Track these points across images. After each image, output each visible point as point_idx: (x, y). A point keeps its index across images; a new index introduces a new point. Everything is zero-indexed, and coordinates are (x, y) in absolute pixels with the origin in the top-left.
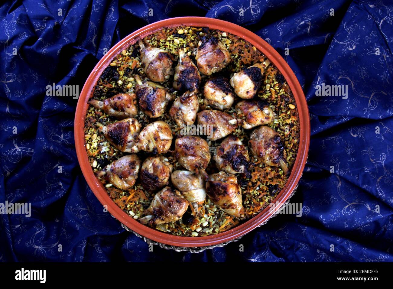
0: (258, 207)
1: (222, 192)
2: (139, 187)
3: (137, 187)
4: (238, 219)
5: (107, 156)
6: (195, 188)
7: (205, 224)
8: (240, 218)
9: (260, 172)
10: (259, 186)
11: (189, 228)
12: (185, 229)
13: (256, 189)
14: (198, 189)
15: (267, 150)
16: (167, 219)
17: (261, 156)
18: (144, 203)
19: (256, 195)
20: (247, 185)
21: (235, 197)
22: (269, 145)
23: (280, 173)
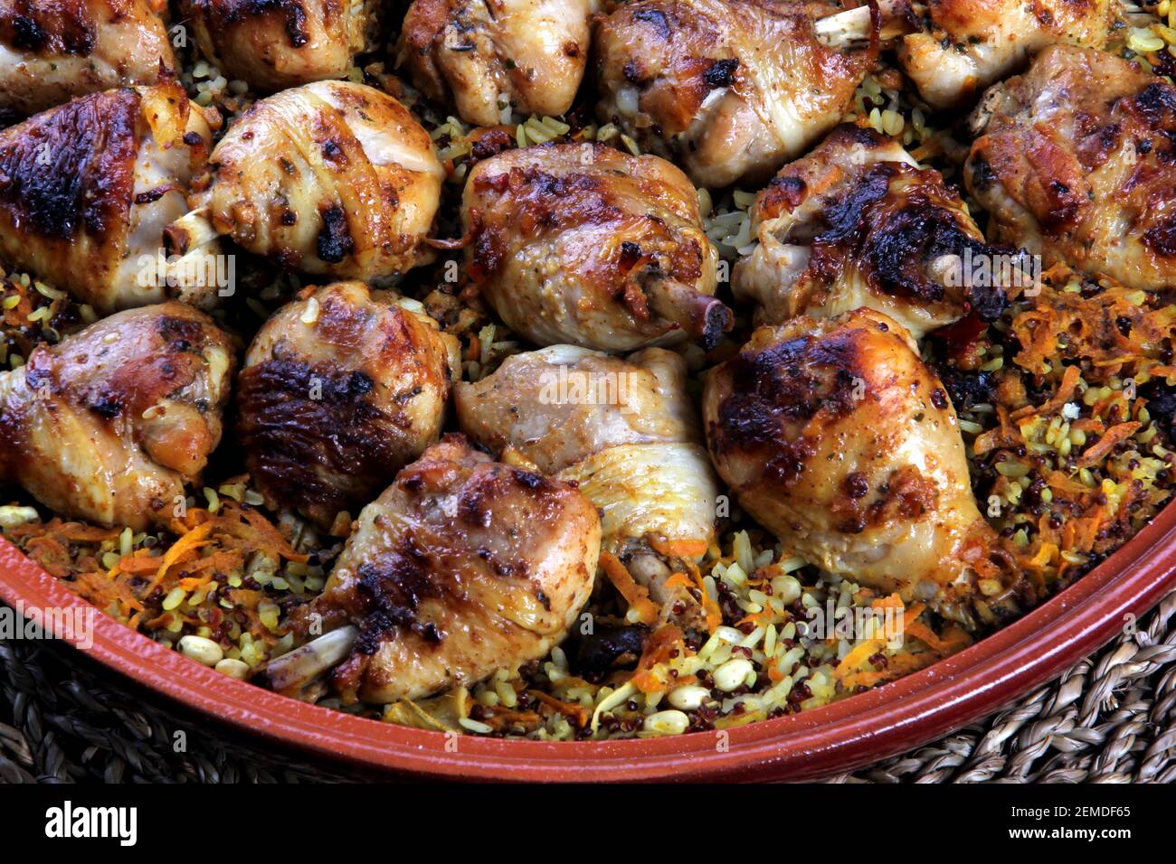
0: (1094, 515)
1: (822, 390)
2: (234, 490)
3: (221, 497)
4: (962, 615)
6: (635, 436)
7: (735, 673)
8: (972, 609)
9: (1075, 310)
10: (1078, 399)
11: (624, 691)
12: (596, 699)
13: (1056, 413)
14: (652, 442)
15: (1096, 168)
16: (458, 624)
17: (1062, 207)
18: (280, 584)
19: (1066, 446)
20: (993, 403)
21: (913, 421)
22: (1111, 137)
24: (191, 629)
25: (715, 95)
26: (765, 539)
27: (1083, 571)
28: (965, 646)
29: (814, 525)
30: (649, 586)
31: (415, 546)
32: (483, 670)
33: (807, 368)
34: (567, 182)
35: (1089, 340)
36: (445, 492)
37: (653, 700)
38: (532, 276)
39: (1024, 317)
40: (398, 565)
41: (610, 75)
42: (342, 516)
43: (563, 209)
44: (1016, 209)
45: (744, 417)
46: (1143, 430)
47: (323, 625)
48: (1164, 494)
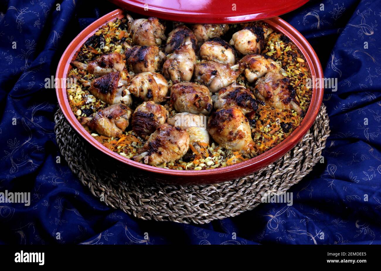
0: (271, 141)
1: (227, 117)
2: (130, 132)
3: (128, 133)
4: (248, 155)
5: (92, 107)
8: (250, 155)
9: (270, 111)
10: (270, 124)
11: (191, 164)
12: (187, 165)
13: (266, 126)
14: (199, 127)
15: (275, 90)
16: (165, 151)
17: (269, 96)
18: (137, 147)
19: (267, 131)
20: (256, 124)
21: (242, 123)
22: (277, 85)
23: (293, 114)
24: (121, 152)
25: (213, 76)
26: (217, 144)
27: (268, 150)
28: (248, 160)
29: (224, 140)
30: (197, 150)
31: (158, 139)
32: (169, 160)
33: (224, 114)
34: (187, 87)
35: (272, 116)
36: (164, 130)
37: (196, 165)
38: (181, 101)
39: (261, 111)
40: (155, 142)
41: (196, 74)
42: (147, 136)
43: (186, 90)
44: (262, 97)
45: (214, 122)
46: (280, 129)
47: (142, 151)
48: (283, 139)
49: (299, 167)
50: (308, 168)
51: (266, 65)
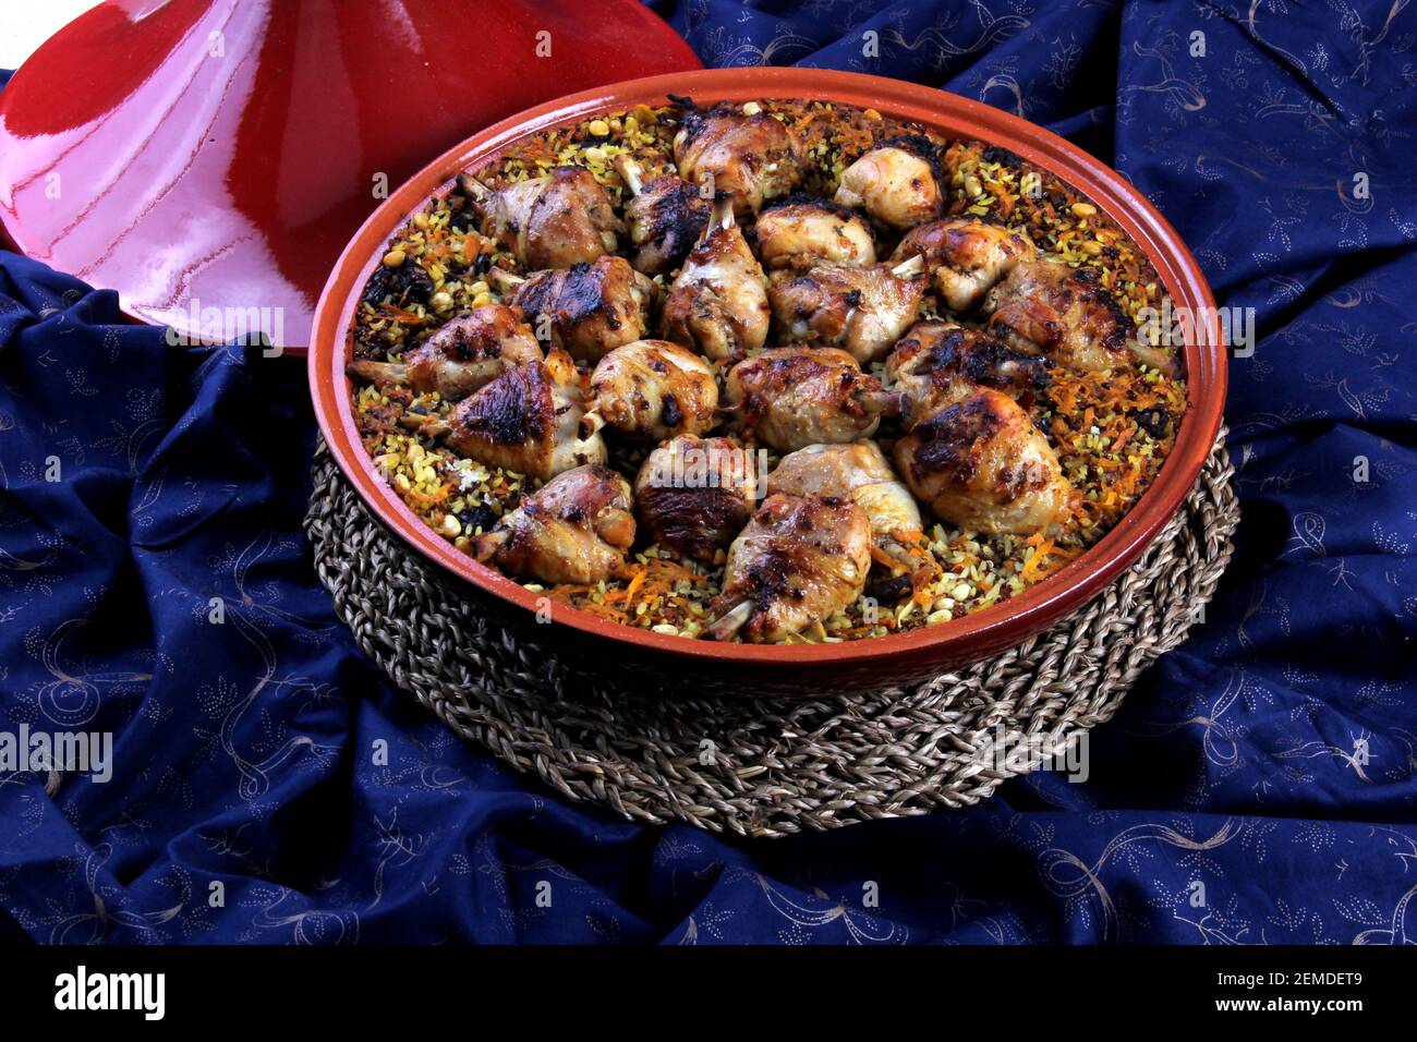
0: (1129, 475)
1: (976, 427)
2: (652, 552)
3: (647, 557)
4: (1074, 540)
5: (486, 496)
6: (871, 480)
7: (963, 591)
8: (1079, 535)
9: (1076, 383)
10: (1097, 424)
11: (910, 607)
12: (896, 613)
13: (1089, 432)
14: (879, 483)
15: (1065, 312)
16: (811, 585)
17: (1054, 334)
18: (696, 593)
19: (1100, 446)
20: (1053, 434)
21: (1028, 436)
22: (1067, 296)
23: (1150, 378)
24: (656, 622)
25: (851, 312)
26: (950, 528)
27: (1133, 505)
28: (1081, 554)
29: (985, 505)
30: (898, 558)
31: (776, 547)
32: (827, 612)
33: (963, 417)
34: (791, 361)
35: (1091, 396)
36: (785, 517)
37: (927, 608)
38: (787, 411)
39: (1054, 390)
40: (770, 560)
41: (786, 318)
42: (719, 552)
43: (795, 374)
44: (1026, 344)
45: (932, 454)
46: (1137, 432)
47: (731, 604)
48: (1160, 461)
49: (1193, 547)
50: (1222, 546)
51: (1001, 241)
